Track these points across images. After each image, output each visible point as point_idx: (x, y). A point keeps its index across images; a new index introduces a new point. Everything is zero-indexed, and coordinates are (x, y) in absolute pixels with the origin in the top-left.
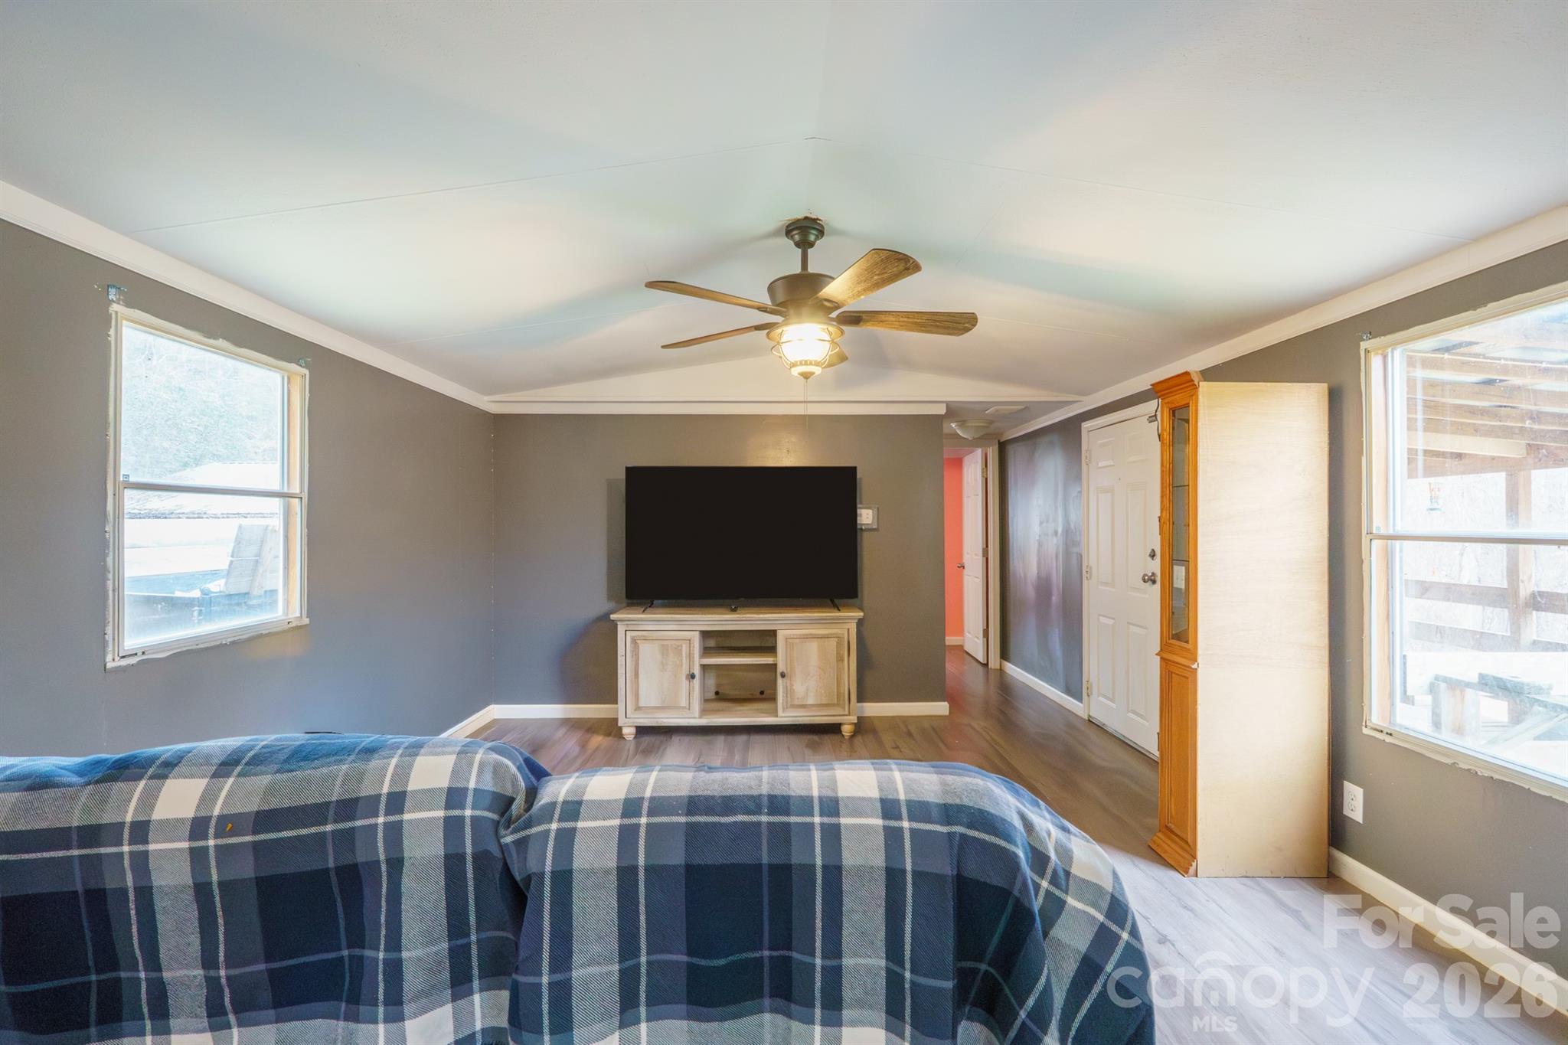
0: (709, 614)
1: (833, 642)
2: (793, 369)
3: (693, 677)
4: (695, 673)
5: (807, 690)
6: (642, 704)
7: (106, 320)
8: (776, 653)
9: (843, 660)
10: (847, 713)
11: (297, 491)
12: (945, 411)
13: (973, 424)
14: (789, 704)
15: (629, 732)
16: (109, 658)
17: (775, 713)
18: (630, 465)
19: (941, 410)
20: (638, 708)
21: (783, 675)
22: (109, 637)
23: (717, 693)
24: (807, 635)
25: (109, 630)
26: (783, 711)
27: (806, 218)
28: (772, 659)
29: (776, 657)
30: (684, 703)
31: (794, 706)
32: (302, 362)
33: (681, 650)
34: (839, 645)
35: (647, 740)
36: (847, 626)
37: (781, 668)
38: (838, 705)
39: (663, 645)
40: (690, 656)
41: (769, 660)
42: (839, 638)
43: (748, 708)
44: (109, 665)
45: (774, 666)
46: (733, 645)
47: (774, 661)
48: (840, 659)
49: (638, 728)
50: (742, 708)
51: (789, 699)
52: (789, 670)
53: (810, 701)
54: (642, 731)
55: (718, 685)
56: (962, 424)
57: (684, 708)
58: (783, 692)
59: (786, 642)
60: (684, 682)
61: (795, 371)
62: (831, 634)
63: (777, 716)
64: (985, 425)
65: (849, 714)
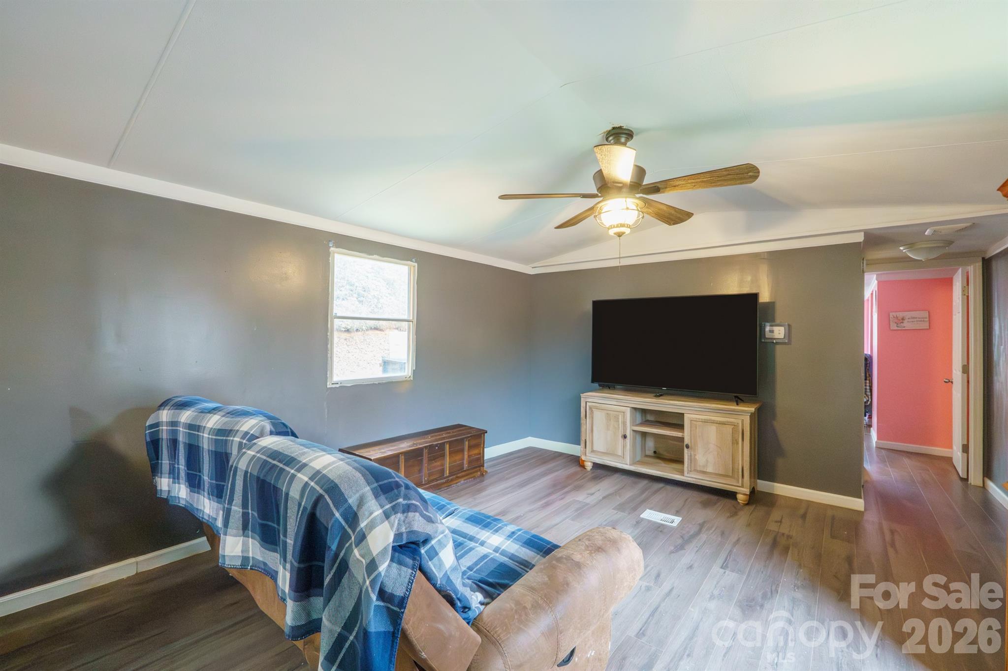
0: (636, 397)
1: (729, 429)
2: (610, 231)
3: (625, 437)
4: (627, 435)
5: (707, 461)
6: (594, 449)
7: (328, 254)
8: (683, 429)
9: (737, 443)
10: (740, 485)
11: (411, 318)
12: (863, 239)
13: (923, 246)
14: (692, 469)
15: (589, 466)
16: (328, 384)
17: (682, 472)
18: (594, 300)
19: (860, 238)
20: (593, 451)
21: (687, 447)
22: (328, 375)
23: (655, 452)
24: (707, 420)
25: (328, 373)
26: (688, 473)
27: (614, 128)
28: (681, 434)
29: (684, 433)
30: (620, 453)
31: (695, 470)
32: (414, 260)
33: (618, 418)
34: (734, 431)
35: (599, 472)
36: (742, 417)
37: (687, 441)
38: (732, 477)
39: (607, 414)
40: (624, 423)
41: (679, 434)
42: (735, 426)
43: (669, 466)
44: (328, 386)
45: (682, 439)
46: (662, 421)
47: (682, 435)
48: (735, 442)
49: (594, 463)
50: (666, 465)
51: (693, 465)
52: (693, 444)
53: (710, 469)
54: (596, 466)
55: (655, 447)
56: (911, 246)
57: (621, 456)
58: (688, 459)
59: (691, 423)
60: (621, 440)
61: (612, 232)
62: (728, 422)
63: (683, 476)
64: (941, 245)
65: (742, 486)
